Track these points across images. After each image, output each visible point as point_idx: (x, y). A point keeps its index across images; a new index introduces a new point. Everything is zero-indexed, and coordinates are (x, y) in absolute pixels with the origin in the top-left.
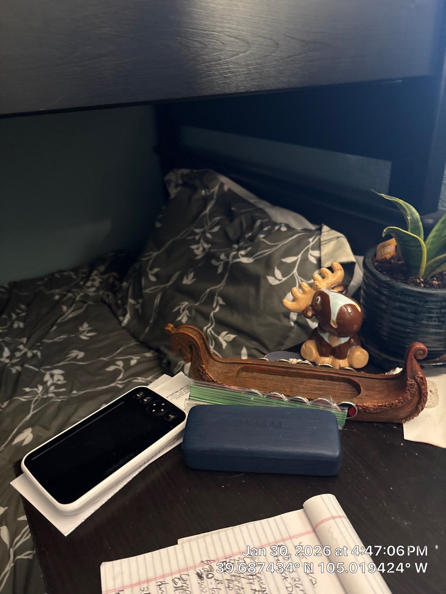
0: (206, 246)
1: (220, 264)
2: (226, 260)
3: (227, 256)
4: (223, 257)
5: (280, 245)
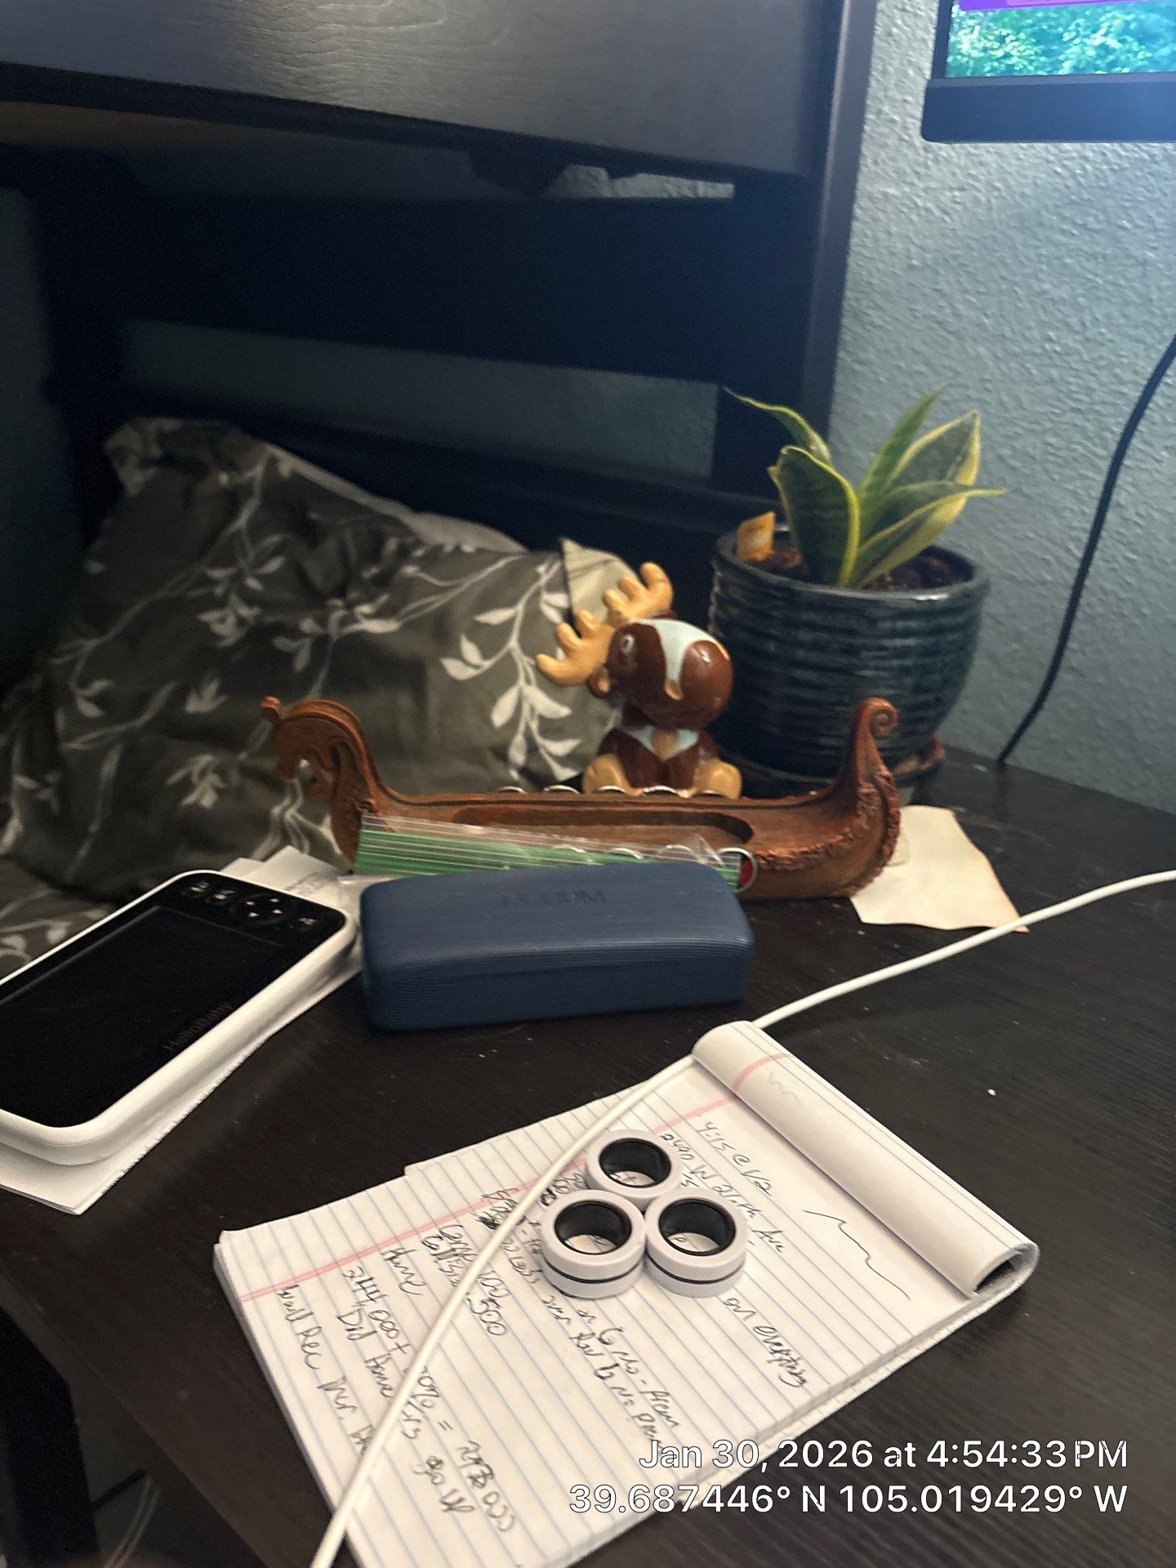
0: (245, 612)
1: (303, 645)
2: (318, 630)
3: (323, 622)
4: (308, 625)
5: (467, 583)
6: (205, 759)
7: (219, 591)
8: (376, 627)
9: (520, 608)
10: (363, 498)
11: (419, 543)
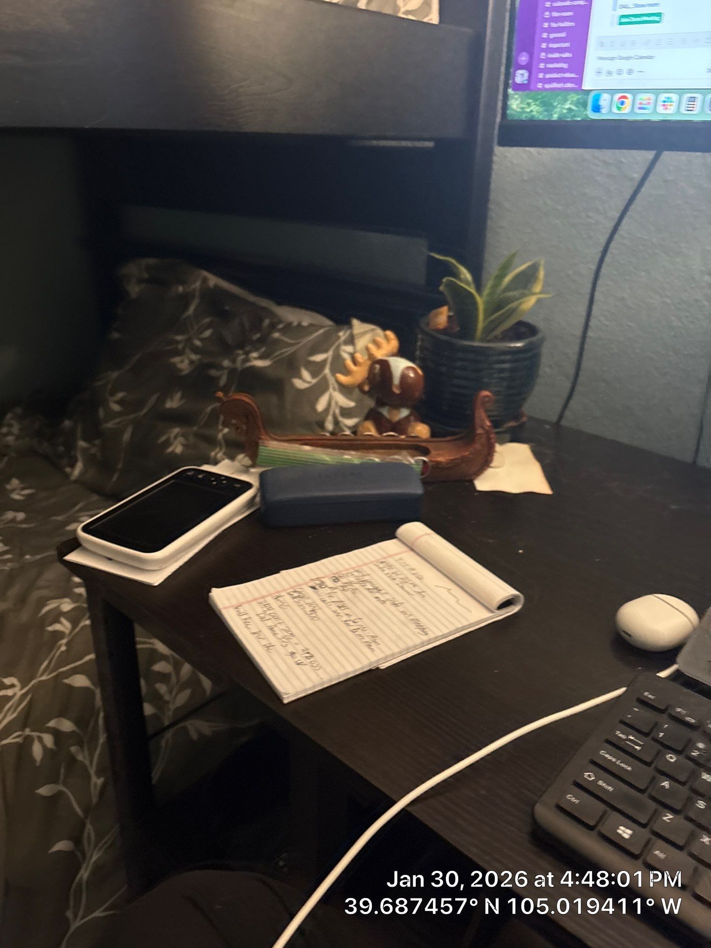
0: (194, 357)
1: (224, 373)
2: (231, 365)
4: (226, 363)
5: (305, 341)
6: (176, 430)
7: (180, 346)
8: (260, 363)
9: (330, 353)
10: (252, 298)
11: (280, 322)
